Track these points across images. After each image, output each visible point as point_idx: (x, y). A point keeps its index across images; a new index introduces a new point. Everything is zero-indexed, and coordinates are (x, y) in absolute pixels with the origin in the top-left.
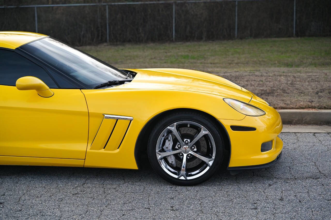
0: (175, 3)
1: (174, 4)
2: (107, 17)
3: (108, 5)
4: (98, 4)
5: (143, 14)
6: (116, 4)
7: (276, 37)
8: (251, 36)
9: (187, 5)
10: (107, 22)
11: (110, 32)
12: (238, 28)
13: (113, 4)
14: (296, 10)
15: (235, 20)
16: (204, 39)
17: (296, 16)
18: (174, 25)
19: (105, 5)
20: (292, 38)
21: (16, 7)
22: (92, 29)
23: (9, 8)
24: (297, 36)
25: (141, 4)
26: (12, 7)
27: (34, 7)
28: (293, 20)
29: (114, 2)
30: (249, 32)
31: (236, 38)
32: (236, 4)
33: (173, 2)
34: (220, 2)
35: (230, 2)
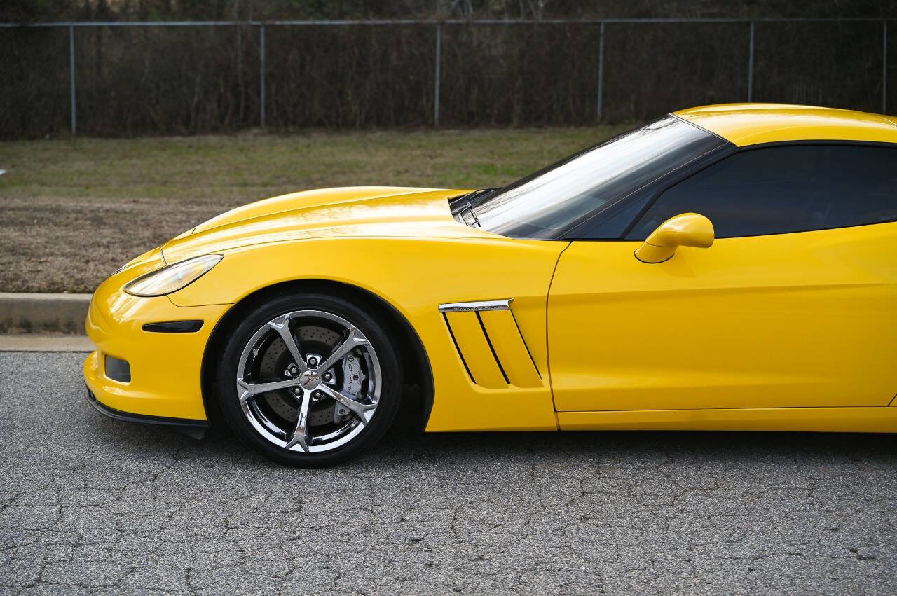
0: (442, 24)
1: (439, 27)
2: (262, 57)
3: (266, 27)
4: (239, 23)
5: (356, 51)
6: (287, 23)
9: (473, 29)
10: (262, 71)
11: (268, 97)
12: (604, 96)
13: (278, 23)
14: (755, 50)
15: (598, 76)
16: (516, 121)
17: (755, 65)
18: (438, 83)
19: (259, 27)
21: (17, 25)
22: (222, 90)
25: (353, 26)
26: (8, 25)
27: (67, 27)
28: (745, 75)
29: (280, 18)
30: (632, 107)
31: (598, 120)
32: (599, 30)
33: (435, 21)
34: (559, 24)
35: (586, 24)
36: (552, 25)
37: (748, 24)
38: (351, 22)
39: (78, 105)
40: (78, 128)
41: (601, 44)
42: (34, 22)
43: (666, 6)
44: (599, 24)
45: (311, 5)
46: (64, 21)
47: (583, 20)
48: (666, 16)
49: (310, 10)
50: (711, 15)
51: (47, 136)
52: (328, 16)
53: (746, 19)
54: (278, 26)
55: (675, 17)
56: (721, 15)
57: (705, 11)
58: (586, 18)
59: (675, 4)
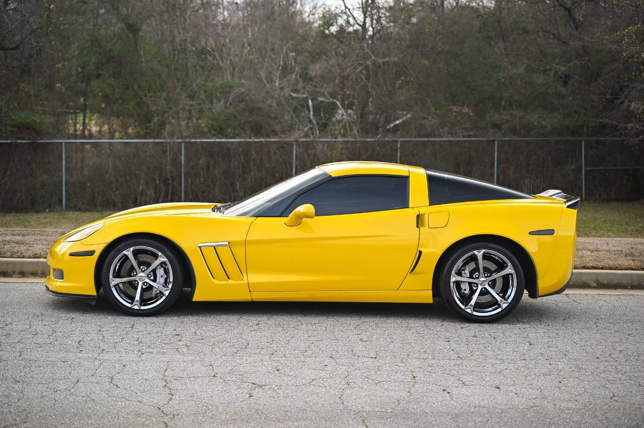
0: (297, 141)
1: (295, 143)
2: (183, 162)
3: (185, 143)
4: (168, 140)
5: (242, 158)
9: (316, 145)
10: (183, 170)
11: (186, 187)
13: (193, 140)
14: (498, 158)
19: (180, 143)
21: (30, 141)
22: (157, 182)
23: (20, 143)
25: (240, 142)
26: (24, 141)
27: (62, 143)
28: (492, 174)
29: (195, 138)
32: (397, 145)
33: (292, 140)
34: (371, 141)
35: (389, 142)
36: (367, 142)
37: (493, 141)
38: (239, 140)
39: (67, 191)
40: (66, 206)
41: (399, 154)
42: (40, 140)
43: (440, 130)
44: (397, 142)
45: (215, 130)
46: (58, 139)
47: (387, 139)
48: (441, 137)
49: (213, 132)
50: (469, 136)
51: (47, 210)
52: (227, 137)
53: (492, 138)
54: (192, 142)
55: (446, 137)
56: (476, 136)
57: (465, 134)
58: (389, 138)
59: (446, 129)
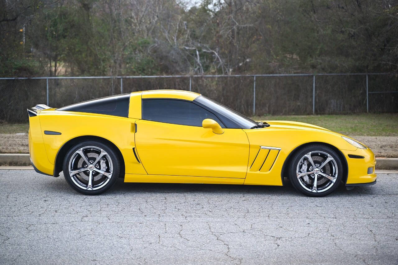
0: (192, 77)
1: (190, 78)
3: (123, 78)
4: (112, 77)
6: (131, 77)
7: (294, 115)
8: (269, 113)
9: (203, 79)
12: (256, 105)
14: (316, 87)
15: (253, 97)
17: (316, 93)
19: (120, 78)
20: (312, 116)
21: (27, 78)
23: (20, 79)
24: (317, 113)
25: (157, 78)
26: (23, 78)
27: (46, 79)
28: (312, 96)
29: (128, 75)
30: (267, 109)
31: (254, 114)
32: (254, 79)
33: (189, 76)
34: (238, 77)
35: (249, 77)
36: (235, 77)
37: (313, 76)
38: (156, 76)
41: (255, 85)
42: (33, 77)
43: (280, 70)
44: (253, 77)
45: (140, 70)
46: (44, 77)
47: (247, 75)
48: (280, 73)
49: (140, 72)
50: (297, 73)
52: (146, 74)
53: (311, 74)
54: (127, 78)
55: (284, 74)
56: (302, 73)
57: (295, 71)
58: (249, 74)
59: (283, 68)
